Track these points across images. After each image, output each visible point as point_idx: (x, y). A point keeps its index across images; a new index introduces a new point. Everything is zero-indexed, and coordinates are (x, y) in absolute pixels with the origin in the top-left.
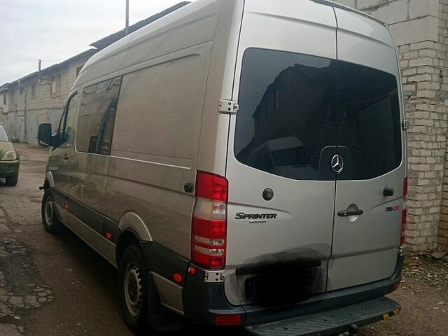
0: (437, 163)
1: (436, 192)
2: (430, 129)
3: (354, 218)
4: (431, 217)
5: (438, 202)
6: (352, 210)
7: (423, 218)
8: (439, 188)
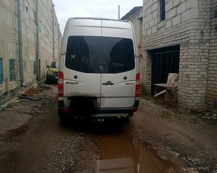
0: (202, 71)
1: (203, 84)
2: (196, 56)
3: (109, 86)
4: (200, 95)
5: (204, 88)
6: (109, 83)
7: (194, 95)
8: (205, 82)
